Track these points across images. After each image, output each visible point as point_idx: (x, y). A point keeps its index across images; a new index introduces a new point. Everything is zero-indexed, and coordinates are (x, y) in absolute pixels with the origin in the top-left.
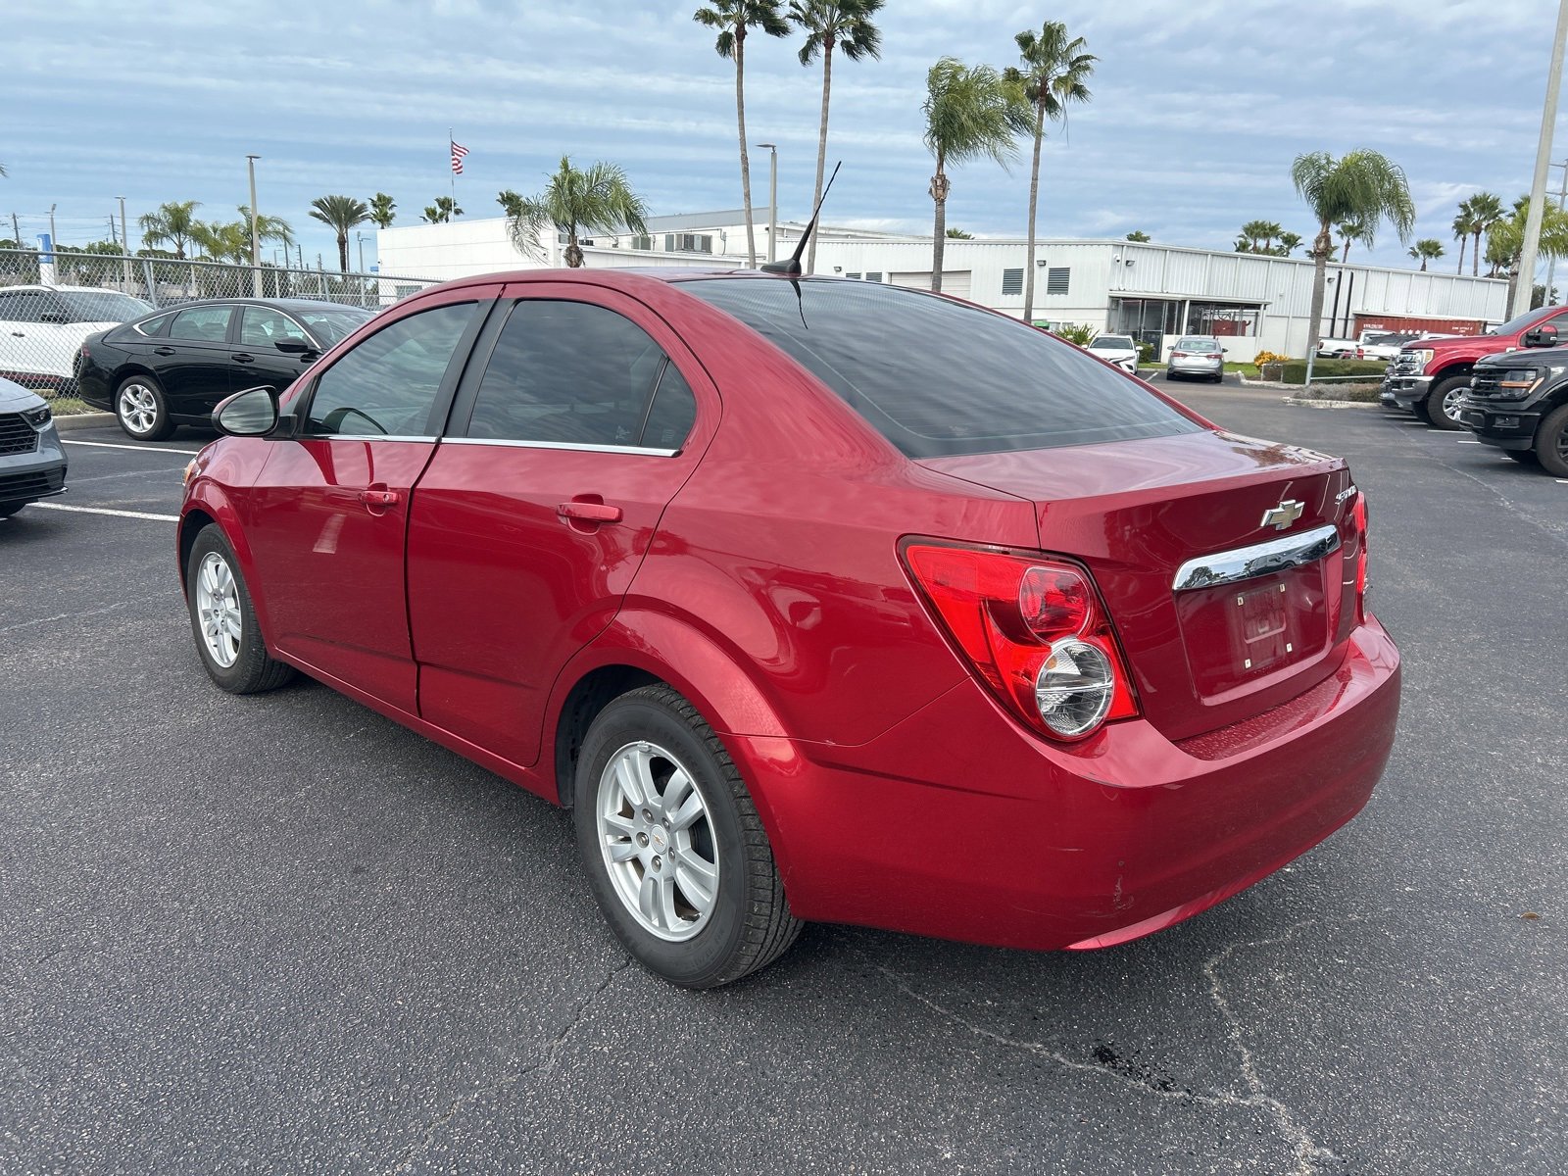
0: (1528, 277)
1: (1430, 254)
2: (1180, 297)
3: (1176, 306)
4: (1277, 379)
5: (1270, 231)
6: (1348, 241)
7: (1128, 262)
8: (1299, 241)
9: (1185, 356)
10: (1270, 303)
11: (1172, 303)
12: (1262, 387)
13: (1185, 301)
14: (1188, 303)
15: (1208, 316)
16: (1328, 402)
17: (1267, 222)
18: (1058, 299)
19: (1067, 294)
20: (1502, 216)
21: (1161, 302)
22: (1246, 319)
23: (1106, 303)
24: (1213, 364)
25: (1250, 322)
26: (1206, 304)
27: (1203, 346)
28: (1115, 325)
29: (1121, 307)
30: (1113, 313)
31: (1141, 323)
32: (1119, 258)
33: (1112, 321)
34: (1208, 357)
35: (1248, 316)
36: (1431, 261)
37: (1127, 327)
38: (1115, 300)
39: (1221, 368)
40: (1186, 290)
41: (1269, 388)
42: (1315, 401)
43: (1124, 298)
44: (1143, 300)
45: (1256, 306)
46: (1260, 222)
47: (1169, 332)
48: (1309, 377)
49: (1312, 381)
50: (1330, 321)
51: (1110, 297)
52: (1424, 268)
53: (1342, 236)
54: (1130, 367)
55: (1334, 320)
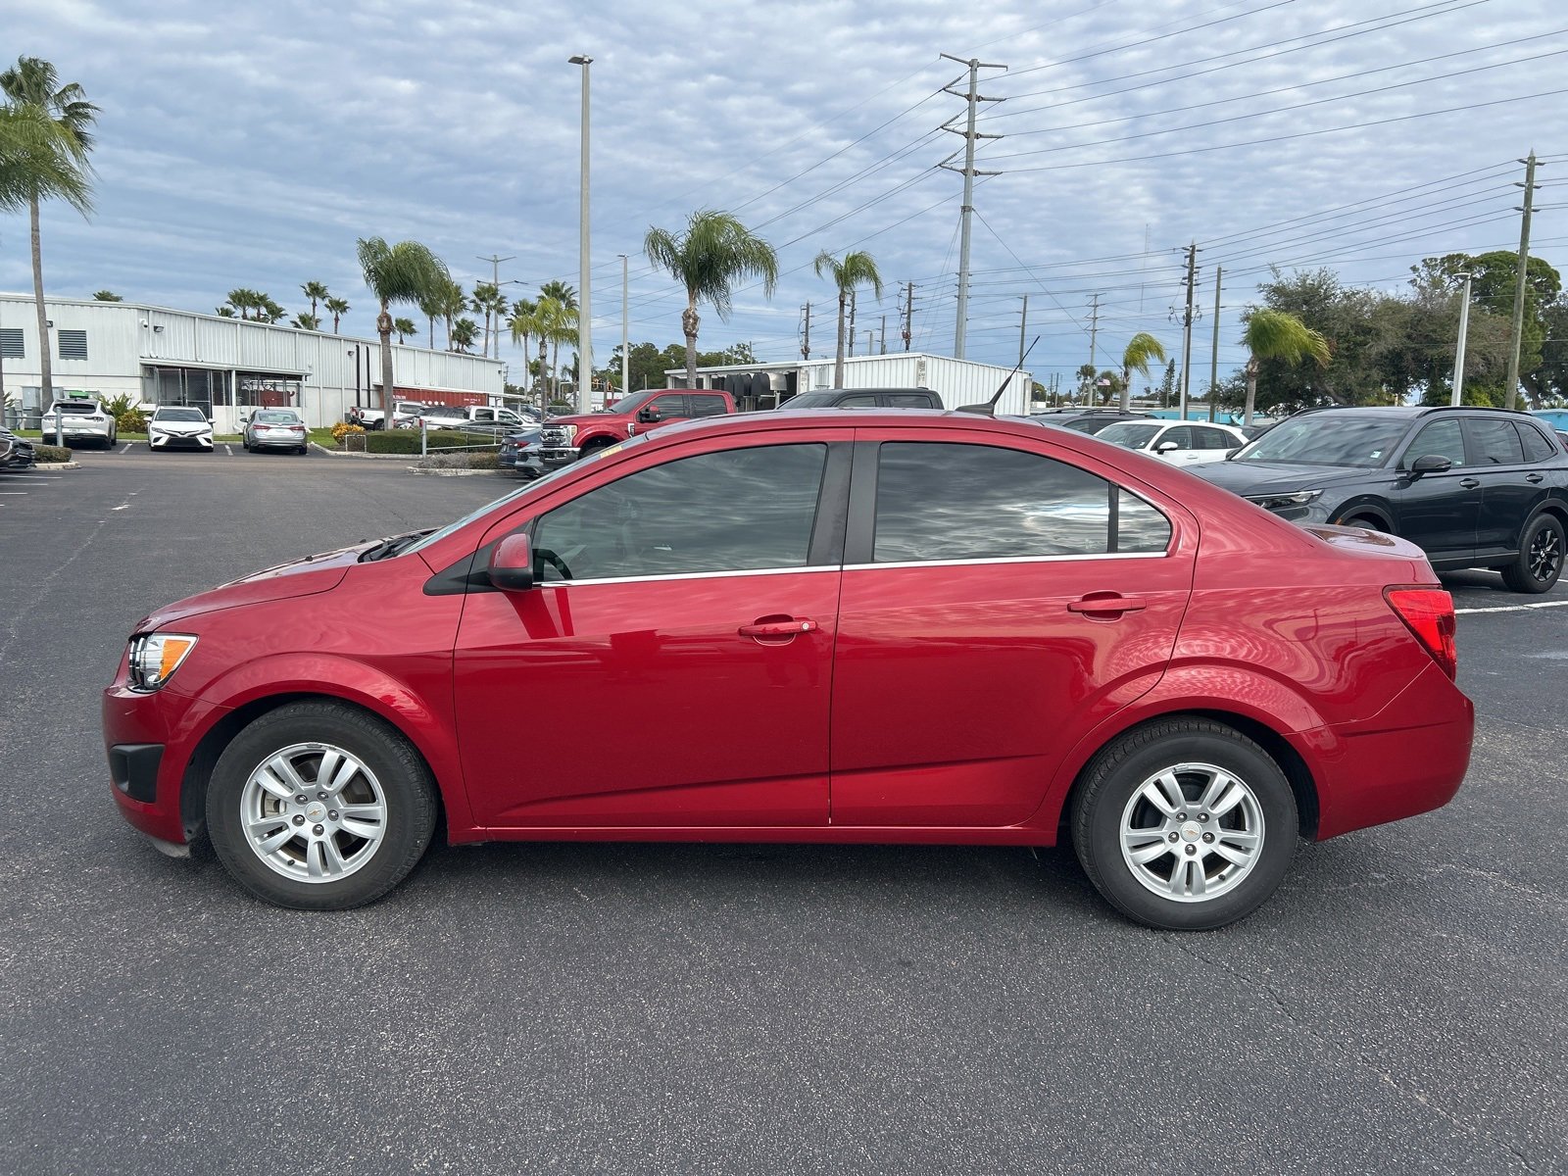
0: (587, 361)
1: (405, 331)
2: (226, 367)
3: (220, 376)
4: (362, 449)
5: (258, 301)
6: (337, 316)
7: (156, 328)
8: (283, 312)
9: (268, 428)
10: (310, 375)
11: (217, 373)
12: (351, 457)
13: (230, 372)
14: (234, 374)
15: (255, 386)
16: (454, 470)
17: (254, 291)
18: (75, 365)
19: (86, 359)
20: (466, 301)
21: (204, 371)
22: (291, 390)
23: (139, 371)
24: (298, 436)
25: (293, 393)
26: (251, 375)
27: (281, 417)
28: (153, 396)
29: (157, 376)
30: (148, 381)
31: (184, 392)
32: (146, 323)
33: (148, 391)
34: (292, 429)
35: (291, 386)
36: (406, 337)
37: (165, 397)
38: (149, 369)
39: (305, 441)
40: (229, 360)
41: (357, 458)
42: (442, 470)
43: (158, 366)
44: (183, 368)
45: (298, 377)
46: (246, 291)
47: (219, 402)
48: (425, 449)
49: (428, 452)
50: (355, 392)
51: (142, 364)
52: (401, 342)
53: (331, 311)
54: (208, 441)
55: (358, 391)
